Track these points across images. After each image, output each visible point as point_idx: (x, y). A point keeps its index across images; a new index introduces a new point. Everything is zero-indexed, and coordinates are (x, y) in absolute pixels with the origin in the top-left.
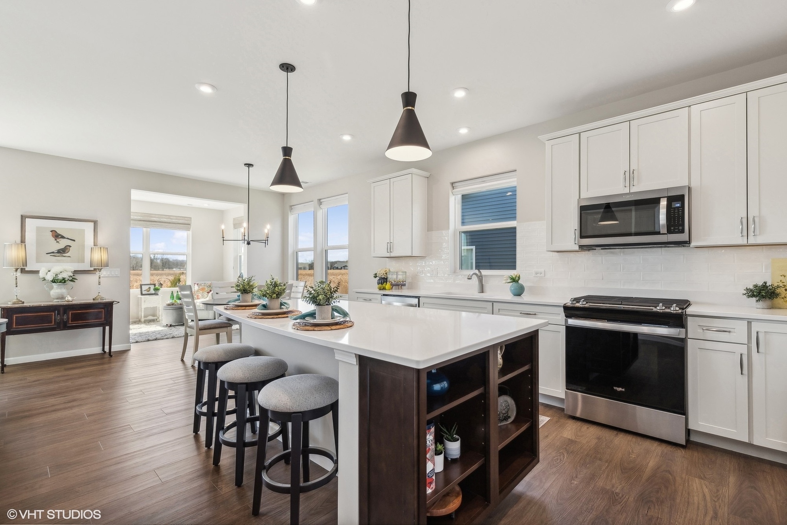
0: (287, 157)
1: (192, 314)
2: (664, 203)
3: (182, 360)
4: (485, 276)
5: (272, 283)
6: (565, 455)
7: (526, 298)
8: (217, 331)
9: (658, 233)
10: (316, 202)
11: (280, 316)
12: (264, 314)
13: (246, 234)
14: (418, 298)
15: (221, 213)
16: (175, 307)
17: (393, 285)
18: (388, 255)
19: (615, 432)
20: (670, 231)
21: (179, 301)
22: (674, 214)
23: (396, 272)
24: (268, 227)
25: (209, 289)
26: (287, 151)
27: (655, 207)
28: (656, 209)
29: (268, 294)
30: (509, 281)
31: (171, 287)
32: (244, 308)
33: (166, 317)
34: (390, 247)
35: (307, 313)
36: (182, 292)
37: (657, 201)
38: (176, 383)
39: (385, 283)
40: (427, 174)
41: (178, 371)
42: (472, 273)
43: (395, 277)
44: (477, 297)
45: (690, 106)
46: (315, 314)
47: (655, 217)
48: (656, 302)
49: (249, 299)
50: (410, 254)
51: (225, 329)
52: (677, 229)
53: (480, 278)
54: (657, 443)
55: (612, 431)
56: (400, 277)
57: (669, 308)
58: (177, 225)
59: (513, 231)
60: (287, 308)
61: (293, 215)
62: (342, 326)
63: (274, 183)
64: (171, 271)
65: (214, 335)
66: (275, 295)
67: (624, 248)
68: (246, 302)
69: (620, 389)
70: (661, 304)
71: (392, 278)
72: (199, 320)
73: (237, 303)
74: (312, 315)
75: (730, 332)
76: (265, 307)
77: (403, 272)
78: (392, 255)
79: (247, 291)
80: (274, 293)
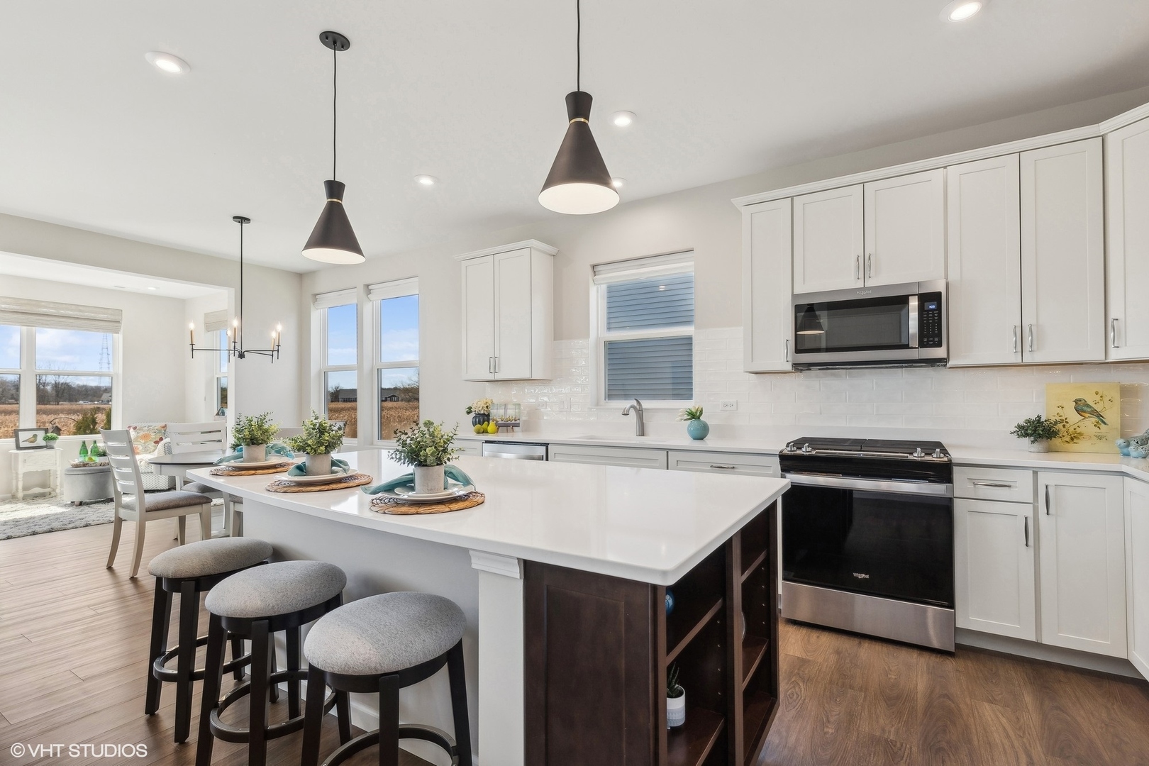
0: (335, 200)
1: (131, 483)
2: (914, 303)
3: (110, 568)
4: (646, 409)
5: (315, 425)
6: (801, 684)
7: (710, 442)
8: (181, 512)
9: (907, 346)
10: (361, 289)
11: (334, 486)
12: (300, 484)
13: (238, 340)
14: (546, 445)
15: (181, 305)
16: (90, 470)
17: (499, 426)
18: (491, 377)
19: (856, 641)
20: (922, 344)
21: (97, 460)
22: (928, 320)
23: (503, 403)
24: (279, 327)
25: (159, 436)
26: (335, 189)
27: (901, 310)
28: (904, 312)
29: (309, 446)
30: (686, 417)
31: (75, 434)
32: (253, 472)
33: (71, 489)
34: (494, 364)
35: (397, 480)
36: (110, 444)
37: (903, 300)
38: (98, 614)
39: (486, 422)
40: (553, 250)
41: (104, 591)
42: (628, 406)
43: (501, 412)
44: (634, 442)
45: (945, 167)
46: (412, 481)
47: (902, 323)
48: (911, 446)
49: (262, 456)
50: (527, 376)
51: (198, 508)
52: (931, 341)
53: (640, 413)
54: (916, 651)
55: (852, 639)
56: (511, 413)
57: (930, 454)
58: (93, 322)
59: (688, 341)
60: (345, 471)
61: (318, 311)
62: (467, 504)
63: (309, 245)
64: (74, 406)
65: (175, 520)
66: (323, 448)
67: (851, 368)
68: (256, 460)
69: (862, 576)
70: (919, 449)
71: (496, 413)
72: (146, 491)
73: (233, 463)
74: (407, 483)
75: (1009, 486)
76: (301, 469)
77: (515, 404)
78: (498, 377)
79: (257, 439)
80: (322, 444)
